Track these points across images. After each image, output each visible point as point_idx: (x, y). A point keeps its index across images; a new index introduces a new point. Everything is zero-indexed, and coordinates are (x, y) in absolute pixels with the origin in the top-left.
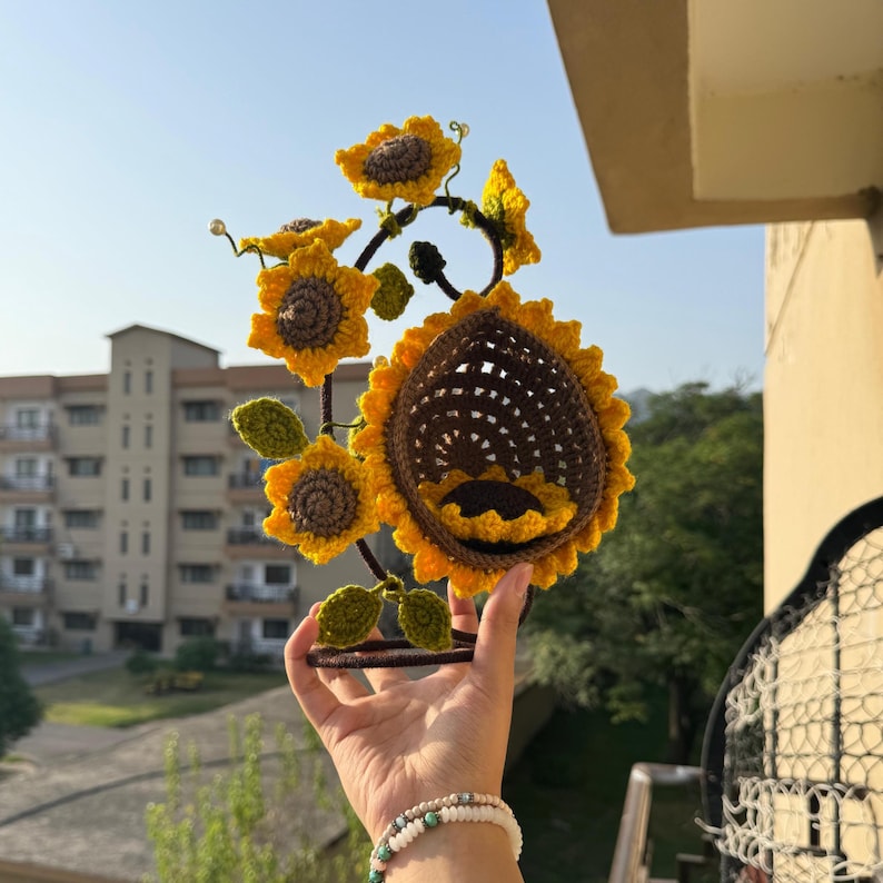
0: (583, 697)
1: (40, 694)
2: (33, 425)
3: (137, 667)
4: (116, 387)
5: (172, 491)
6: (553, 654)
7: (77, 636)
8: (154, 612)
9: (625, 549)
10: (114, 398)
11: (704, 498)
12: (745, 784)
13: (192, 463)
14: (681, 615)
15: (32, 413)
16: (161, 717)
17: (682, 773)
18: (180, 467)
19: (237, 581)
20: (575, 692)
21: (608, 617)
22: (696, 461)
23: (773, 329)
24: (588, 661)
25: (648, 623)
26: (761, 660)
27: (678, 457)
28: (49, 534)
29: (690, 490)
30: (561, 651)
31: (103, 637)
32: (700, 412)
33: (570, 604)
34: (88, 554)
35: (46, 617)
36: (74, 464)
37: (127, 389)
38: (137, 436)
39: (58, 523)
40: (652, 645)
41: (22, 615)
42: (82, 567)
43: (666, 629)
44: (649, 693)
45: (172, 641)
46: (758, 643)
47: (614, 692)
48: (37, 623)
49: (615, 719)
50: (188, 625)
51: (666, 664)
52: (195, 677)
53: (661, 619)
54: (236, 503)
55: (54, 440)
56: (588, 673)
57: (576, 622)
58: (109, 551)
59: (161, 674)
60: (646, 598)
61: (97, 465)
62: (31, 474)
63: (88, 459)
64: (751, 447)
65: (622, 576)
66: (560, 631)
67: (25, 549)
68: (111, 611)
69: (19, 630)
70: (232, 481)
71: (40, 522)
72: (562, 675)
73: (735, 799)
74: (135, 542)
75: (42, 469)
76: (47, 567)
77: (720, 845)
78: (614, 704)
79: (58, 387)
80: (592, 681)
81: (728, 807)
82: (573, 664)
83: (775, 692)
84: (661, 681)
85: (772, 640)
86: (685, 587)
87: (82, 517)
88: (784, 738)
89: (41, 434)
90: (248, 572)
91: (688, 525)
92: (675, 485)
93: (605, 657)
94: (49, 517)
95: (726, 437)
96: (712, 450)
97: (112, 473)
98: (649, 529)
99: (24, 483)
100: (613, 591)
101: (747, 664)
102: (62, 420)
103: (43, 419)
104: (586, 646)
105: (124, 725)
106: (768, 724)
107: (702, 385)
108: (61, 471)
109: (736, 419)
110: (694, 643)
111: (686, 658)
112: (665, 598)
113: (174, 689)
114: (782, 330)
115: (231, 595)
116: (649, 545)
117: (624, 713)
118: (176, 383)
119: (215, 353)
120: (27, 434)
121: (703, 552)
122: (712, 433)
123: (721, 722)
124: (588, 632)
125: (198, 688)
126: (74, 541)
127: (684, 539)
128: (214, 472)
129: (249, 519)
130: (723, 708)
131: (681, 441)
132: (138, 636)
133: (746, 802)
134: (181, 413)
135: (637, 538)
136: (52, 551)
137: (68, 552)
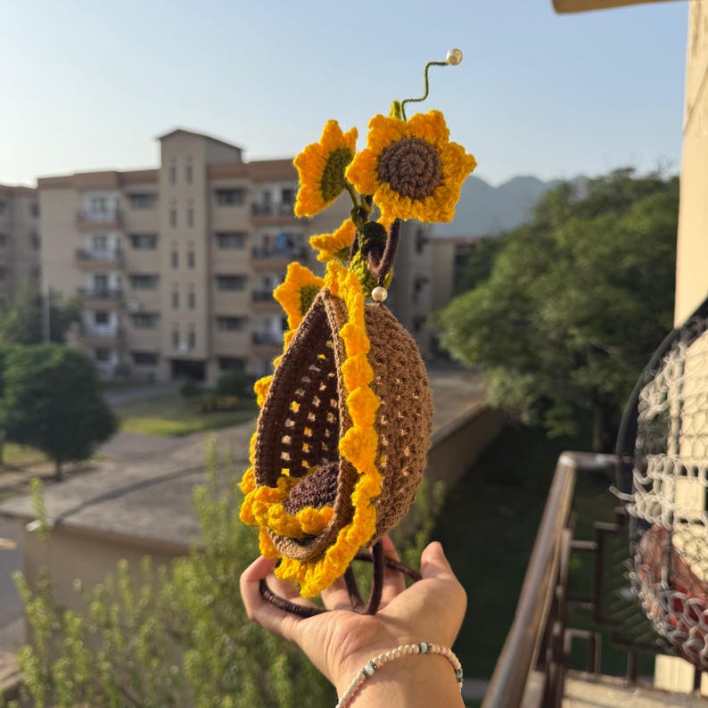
0: (526, 418)
1: (117, 412)
2: (104, 209)
3: (189, 392)
4: (165, 178)
5: (210, 260)
6: (503, 384)
7: (144, 370)
8: (199, 353)
9: (563, 303)
10: (163, 187)
11: (629, 261)
12: (653, 461)
13: (224, 238)
14: (606, 354)
15: (103, 200)
16: (207, 429)
17: (600, 460)
18: (215, 242)
19: (260, 329)
20: (519, 413)
21: (547, 356)
22: (623, 231)
23: (691, 111)
24: (530, 390)
25: (580, 360)
26: (671, 362)
27: (609, 227)
28: (119, 294)
29: (618, 254)
30: (509, 382)
31: (162, 371)
32: (628, 192)
33: (517, 346)
34: (149, 308)
35: (120, 355)
36: (136, 240)
37: (173, 179)
38: (182, 217)
39: (126, 285)
40: (582, 378)
41: (102, 354)
42: (146, 318)
43: (594, 365)
44: (578, 414)
45: (214, 374)
46: (669, 348)
47: (550, 414)
48: (114, 360)
49: (550, 434)
50: (225, 362)
51: (593, 393)
52: (231, 400)
53: (590, 358)
54: (258, 270)
55: (120, 221)
56: (530, 399)
57: (522, 360)
58: (165, 307)
59: (207, 398)
60: (579, 340)
61: (152, 240)
62: (104, 246)
63: (146, 236)
64: (668, 220)
65: (559, 324)
66: (509, 367)
67: (102, 305)
68: (168, 351)
69: (102, 365)
70: (255, 253)
71: (113, 283)
72: (510, 401)
73: (644, 472)
74: (183, 300)
75: (112, 243)
76: (120, 319)
77: (630, 509)
78: (549, 423)
79: (121, 179)
80: (533, 406)
81: (638, 478)
82: (519, 394)
83: (681, 387)
84: (588, 404)
85: (681, 345)
86: (610, 332)
87: (143, 281)
88: (687, 423)
89: (110, 217)
90: (268, 323)
91: (615, 281)
92: (605, 250)
93: (544, 387)
94: (119, 280)
95: (648, 211)
96: (637, 221)
97: (164, 247)
98: (584, 286)
99: (99, 254)
100: (553, 336)
101: (659, 366)
102: (125, 205)
103: (111, 204)
104: (529, 379)
105: (180, 435)
106: (674, 412)
107: (630, 170)
108: (126, 245)
109: (658, 196)
110: (616, 376)
111: (609, 387)
112: (595, 341)
113: (215, 409)
114: (700, 110)
115: (256, 340)
116: (583, 299)
117: (558, 430)
118: (210, 174)
119: (238, 151)
120: (99, 217)
121: (627, 304)
122: (637, 208)
123: (635, 412)
124: (531, 367)
125: (234, 409)
126: (139, 299)
127: (612, 293)
128: (241, 245)
129: (268, 282)
130: (637, 401)
131: (611, 215)
132: (188, 370)
133: (653, 474)
134: (214, 199)
135: (573, 293)
136: (122, 306)
137: (134, 306)
